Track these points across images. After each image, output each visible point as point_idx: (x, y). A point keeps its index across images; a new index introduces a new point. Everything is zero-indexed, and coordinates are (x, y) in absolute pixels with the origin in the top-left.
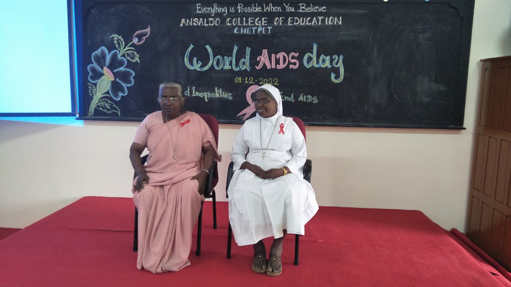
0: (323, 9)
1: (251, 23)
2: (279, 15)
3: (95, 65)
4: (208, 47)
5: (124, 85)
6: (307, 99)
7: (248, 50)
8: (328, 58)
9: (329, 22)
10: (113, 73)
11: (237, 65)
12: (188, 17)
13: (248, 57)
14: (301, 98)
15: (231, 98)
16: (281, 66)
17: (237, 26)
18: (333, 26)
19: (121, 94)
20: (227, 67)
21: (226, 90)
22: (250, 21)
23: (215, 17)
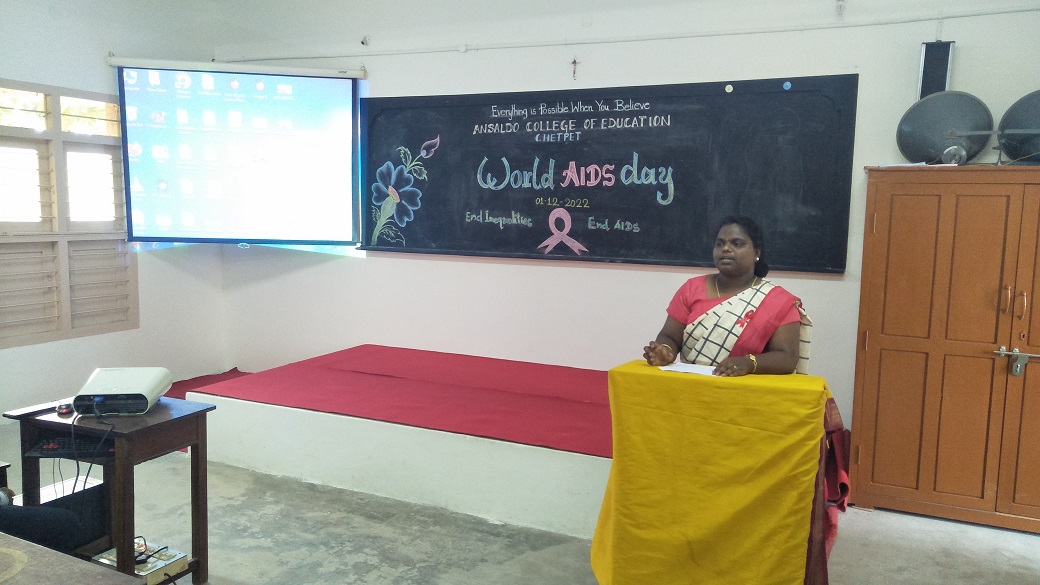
0: (645, 106)
1: (556, 127)
2: (589, 115)
3: (380, 184)
4: (504, 159)
5: (410, 208)
6: (625, 227)
7: (552, 162)
8: (652, 172)
10: (399, 194)
11: (538, 182)
12: (482, 123)
13: (551, 171)
14: (617, 226)
15: (530, 225)
16: (593, 183)
17: (539, 132)
18: (659, 127)
19: (406, 219)
20: (527, 185)
21: (525, 213)
22: (554, 125)
23: (512, 122)
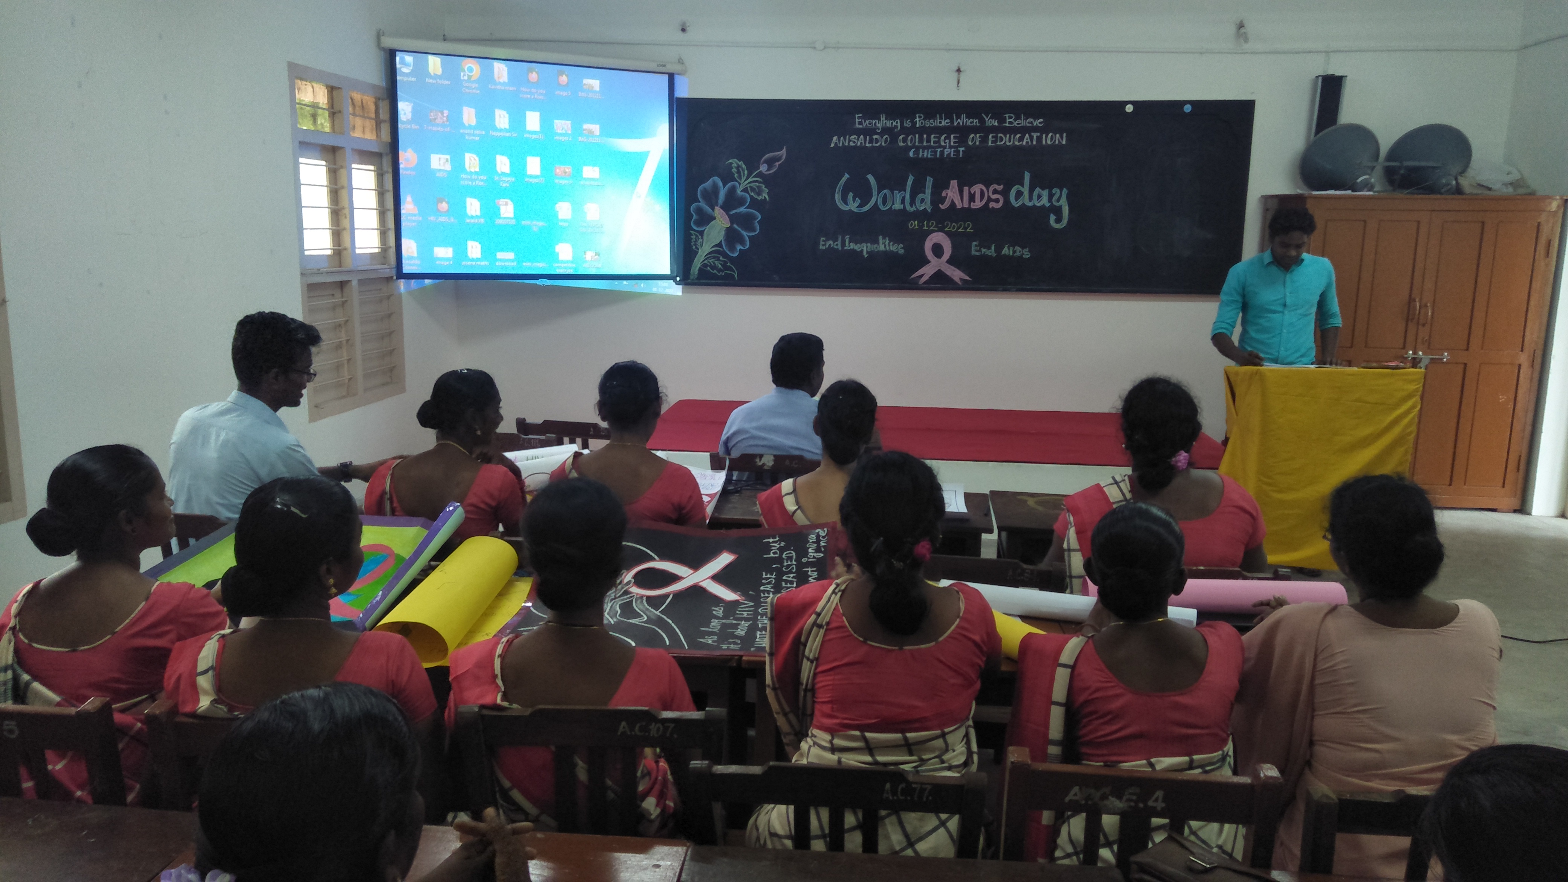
0: (1039, 122)
1: (935, 142)
2: (974, 130)
3: (703, 204)
4: (870, 177)
5: (745, 233)
6: (1014, 252)
7: (929, 181)
8: (1045, 193)
9: (1047, 140)
10: (730, 217)
11: (912, 203)
12: (843, 134)
13: (928, 191)
14: (1005, 251)
15: (902, 252)
16: (978, 204)
17: (914, 146)
18: (1053, 146)
19: (739, 247)
20: (898, 206)
21: (894, 239)
22: (933, 140)
23: (881, 134)
